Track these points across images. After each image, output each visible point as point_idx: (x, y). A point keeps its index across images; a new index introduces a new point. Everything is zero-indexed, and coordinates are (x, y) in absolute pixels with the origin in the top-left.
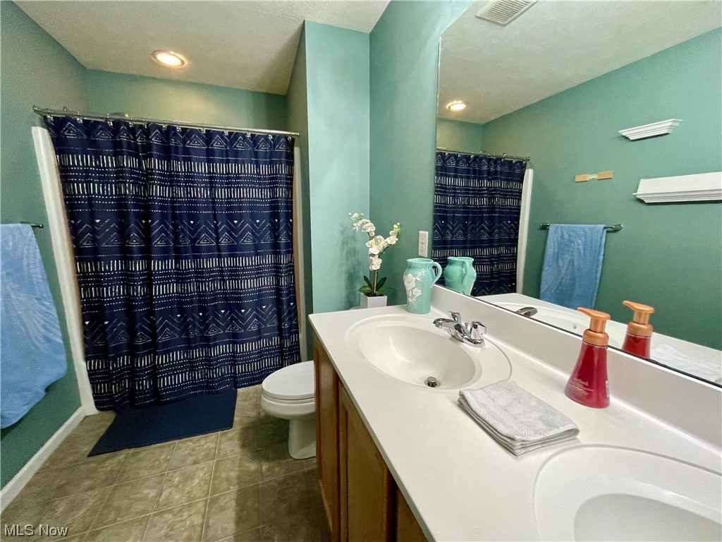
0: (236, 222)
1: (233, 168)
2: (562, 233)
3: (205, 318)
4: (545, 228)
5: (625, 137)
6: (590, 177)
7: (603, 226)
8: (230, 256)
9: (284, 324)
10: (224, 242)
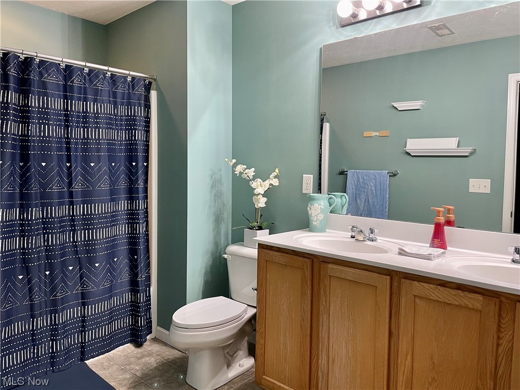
0: (92, 164)
1: (91, 107)
2: (358, 176)
3: (52, 277)
4: (342, 173)
5: (395, 107)
6: (374, 134)
7: (387, 171)
8: (84, 202)
9: (141, 276)
10: (77, 187)
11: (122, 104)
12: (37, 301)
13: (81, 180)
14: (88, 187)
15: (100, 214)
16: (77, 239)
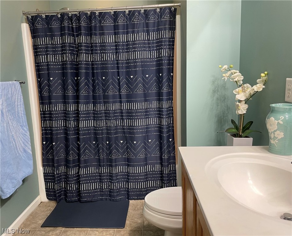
0: (132, 77)
1: (131, 37)
3: (110, 145)
9: (164, 155)
10: (124, 92)
11: (154, 31)
12: (102, 157)
13: (126, 87)
14: (130, 92)
15: (137, 110)
16: (124, 124)
